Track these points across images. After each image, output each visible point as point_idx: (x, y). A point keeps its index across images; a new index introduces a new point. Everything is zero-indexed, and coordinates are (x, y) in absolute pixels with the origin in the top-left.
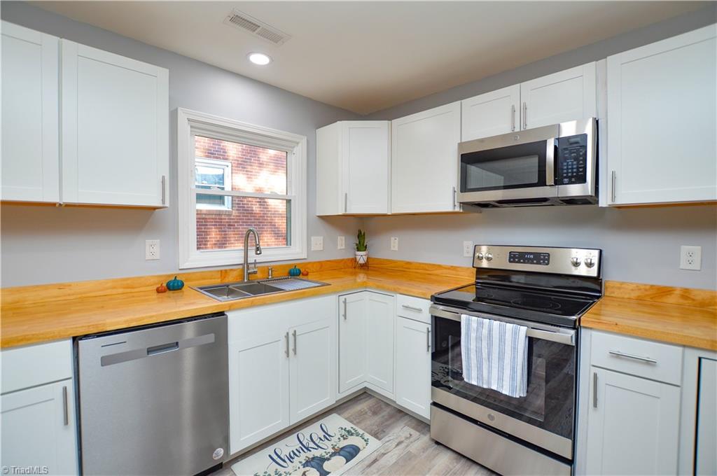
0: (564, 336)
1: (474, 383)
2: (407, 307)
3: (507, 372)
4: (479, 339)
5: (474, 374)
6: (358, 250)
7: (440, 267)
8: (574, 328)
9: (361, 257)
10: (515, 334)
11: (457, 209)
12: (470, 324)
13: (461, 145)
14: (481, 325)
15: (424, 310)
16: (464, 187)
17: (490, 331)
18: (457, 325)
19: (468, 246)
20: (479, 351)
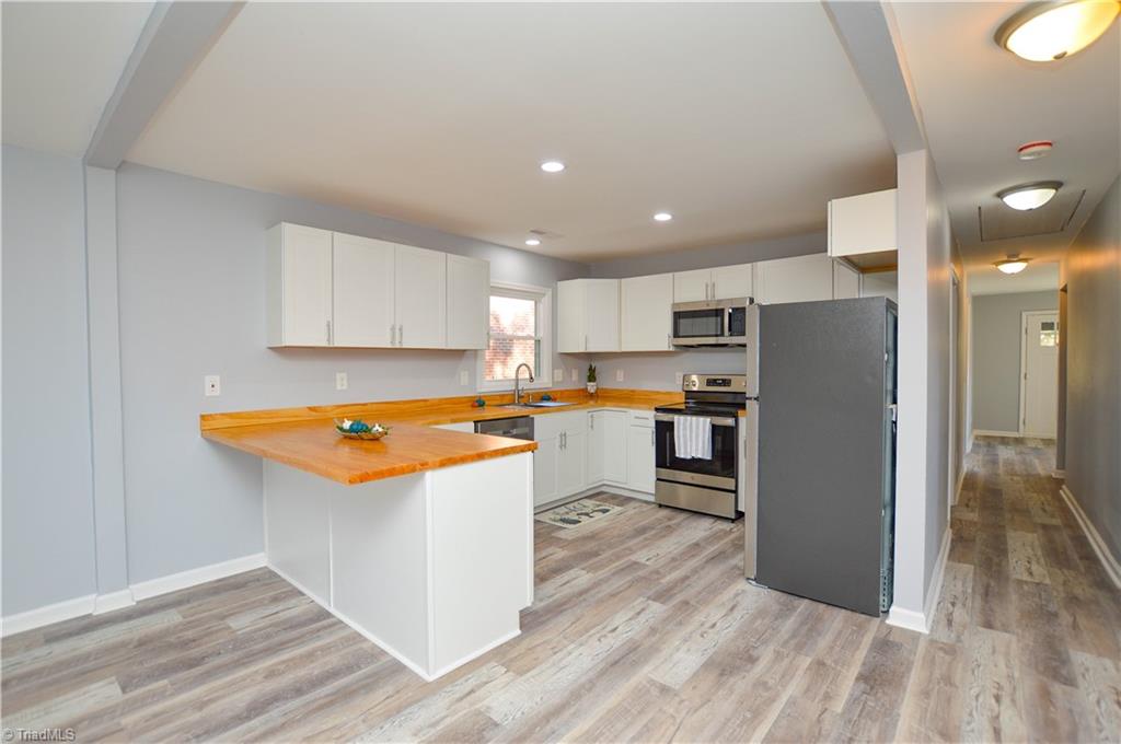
0: (730, 422)
1: (682, 456)
2: (637, 418)
3: (700, 445)
4: (685, 429)
5: (682, 451)
6: (590, 381)
7: (658, 393)
8: (734, 417)
9: (592, 387)
10: (705, 422)
11: (672, 349)
12: (680, 422)
13: (674, 305)
14: (686, 420)
15: (649, 417)
16: (676, 335)
17: (691, 424)
18: (671, 424)
19: (679, 376)
20: (685, 436)
